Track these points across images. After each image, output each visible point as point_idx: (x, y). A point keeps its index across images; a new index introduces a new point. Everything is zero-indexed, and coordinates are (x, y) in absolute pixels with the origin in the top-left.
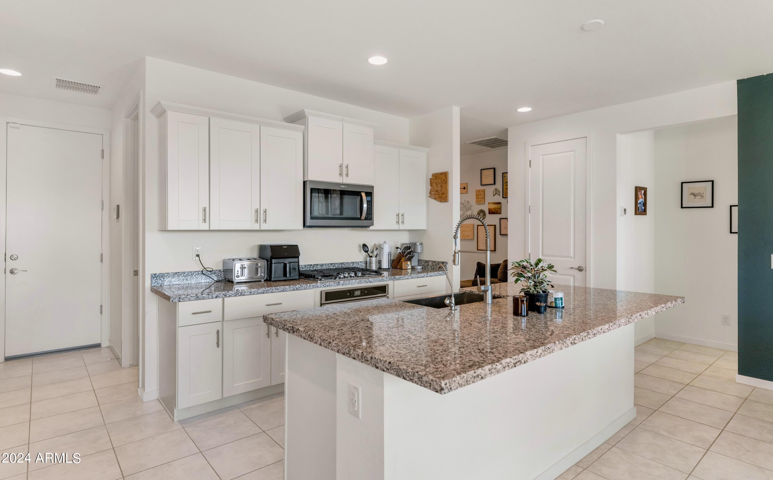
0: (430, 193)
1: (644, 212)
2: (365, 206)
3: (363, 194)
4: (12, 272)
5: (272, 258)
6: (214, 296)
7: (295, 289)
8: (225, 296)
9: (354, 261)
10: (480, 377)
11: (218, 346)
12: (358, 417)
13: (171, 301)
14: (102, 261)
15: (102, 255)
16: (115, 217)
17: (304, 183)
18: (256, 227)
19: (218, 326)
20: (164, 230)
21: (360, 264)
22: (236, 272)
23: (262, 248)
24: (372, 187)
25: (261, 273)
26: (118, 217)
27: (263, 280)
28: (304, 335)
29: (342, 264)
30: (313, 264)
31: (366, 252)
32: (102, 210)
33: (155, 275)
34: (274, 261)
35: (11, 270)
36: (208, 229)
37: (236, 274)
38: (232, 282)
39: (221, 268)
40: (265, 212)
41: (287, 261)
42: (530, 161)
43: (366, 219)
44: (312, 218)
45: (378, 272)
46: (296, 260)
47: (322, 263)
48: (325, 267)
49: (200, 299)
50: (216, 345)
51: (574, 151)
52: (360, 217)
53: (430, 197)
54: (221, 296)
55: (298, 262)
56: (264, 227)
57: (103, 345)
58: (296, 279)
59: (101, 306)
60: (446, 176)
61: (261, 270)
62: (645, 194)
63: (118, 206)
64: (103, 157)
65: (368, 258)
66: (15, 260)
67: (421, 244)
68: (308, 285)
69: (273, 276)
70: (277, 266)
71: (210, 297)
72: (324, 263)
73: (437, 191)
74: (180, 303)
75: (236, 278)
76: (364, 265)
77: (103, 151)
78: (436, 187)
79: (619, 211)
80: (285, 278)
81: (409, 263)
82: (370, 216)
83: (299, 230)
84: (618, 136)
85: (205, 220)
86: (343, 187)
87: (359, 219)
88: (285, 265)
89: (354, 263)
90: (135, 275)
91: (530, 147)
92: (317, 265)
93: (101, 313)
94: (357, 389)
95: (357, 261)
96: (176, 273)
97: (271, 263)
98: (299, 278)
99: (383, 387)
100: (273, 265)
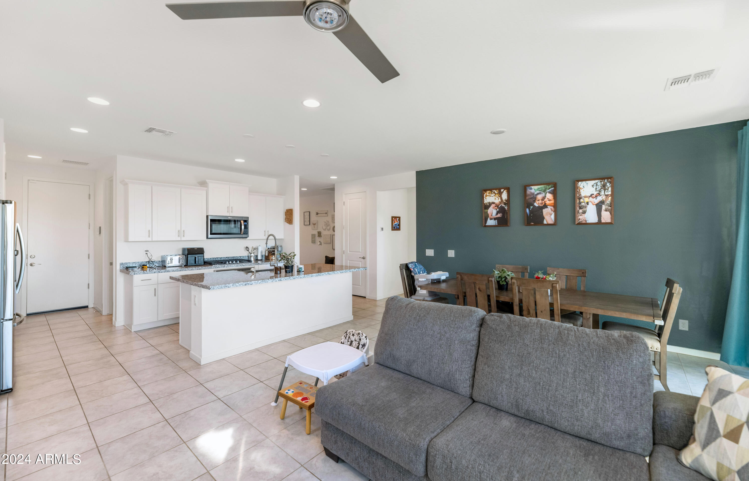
0: (285, 219)
1: (399, 229)
2: (243, 227)
3: (242, 222)
4: (31, 265)
5: (188, 254)
6: (153, 272)
7: (199, 269)
8: (159, 272)
9: (241, 256)
10: (228, 287)
11: (155, 295)
12: (196, 305)
13: (130, 274)
14: (89, 258)
15: (89, 255)
16: (98, 233)
17: (207, 216)
18: (179, 239)
19: (156, 286)
20: (126, 240)
21: (245, 257)
22: (168, 262)
23: (184, 250)
24: (248, 218)
25: (182, 262)
26: (100, 233)
27: (183, 266)
28: (181, 281)
29: (233, 257)
30: (215, 257)
31: (248, 251)
32: (89, 229)
33: (122, 263)
34: (189, 256)
35: (30, 264)
36: (151, 240)
37: (168, 263)
38: (166, 267)
39: (160, 260)
40: (184, 231)
41: (196, 256)
42: (344, 202)
43: (244, 234)
44: (211, 234)
45: (249, 261)
46: (202, 255)
47: (221, 257)
48: (223, 259)
49: (145, 274)
50: (154, 295)
51: (361, 198)
52: (240, 233)
53: (285, 221)
54: (157, 272)
55: (204, 256)
56: (183, 239)
57: (89, 307)
58: (202, 265)
59: (89, 284)
60: (292, 211)
61: (182, 261)
62: (399, 220)
63: (100, 228)
64: (90, 198)
65: (250, 254)
66: (33, 258)
67: (281, 246)
68: (206, 267)
69: (188, 263)
70: (191, 258)
71: (151, 273)
72: (222, 257)
73: (288, 219)
74: (135, 275)
75: (167, 265)
76: (247, 258)
77: (90, 195)
78: (287, 217)
79: (379, 229)
80: (195, 264)
81: (274, 256)
82: (246, 232)
83: (204, 240)
84: (377, 192)
85: (149, 236)
86: (230, 218)
87: (240, 234)
88: (195, 258)
89: (241, 257)
90: (110, 265)
91: (344, 195)
92: (218, 258)
93: (88, 288)
94: (196, 296)
95: (243, 256)
96: (134, 263)
97: (188, 257)
98: (204, 264)
99: (201, 293)
100: (189, 258)
